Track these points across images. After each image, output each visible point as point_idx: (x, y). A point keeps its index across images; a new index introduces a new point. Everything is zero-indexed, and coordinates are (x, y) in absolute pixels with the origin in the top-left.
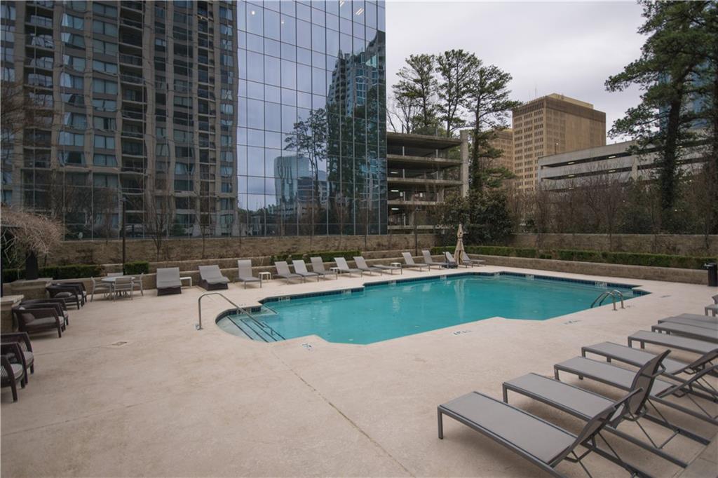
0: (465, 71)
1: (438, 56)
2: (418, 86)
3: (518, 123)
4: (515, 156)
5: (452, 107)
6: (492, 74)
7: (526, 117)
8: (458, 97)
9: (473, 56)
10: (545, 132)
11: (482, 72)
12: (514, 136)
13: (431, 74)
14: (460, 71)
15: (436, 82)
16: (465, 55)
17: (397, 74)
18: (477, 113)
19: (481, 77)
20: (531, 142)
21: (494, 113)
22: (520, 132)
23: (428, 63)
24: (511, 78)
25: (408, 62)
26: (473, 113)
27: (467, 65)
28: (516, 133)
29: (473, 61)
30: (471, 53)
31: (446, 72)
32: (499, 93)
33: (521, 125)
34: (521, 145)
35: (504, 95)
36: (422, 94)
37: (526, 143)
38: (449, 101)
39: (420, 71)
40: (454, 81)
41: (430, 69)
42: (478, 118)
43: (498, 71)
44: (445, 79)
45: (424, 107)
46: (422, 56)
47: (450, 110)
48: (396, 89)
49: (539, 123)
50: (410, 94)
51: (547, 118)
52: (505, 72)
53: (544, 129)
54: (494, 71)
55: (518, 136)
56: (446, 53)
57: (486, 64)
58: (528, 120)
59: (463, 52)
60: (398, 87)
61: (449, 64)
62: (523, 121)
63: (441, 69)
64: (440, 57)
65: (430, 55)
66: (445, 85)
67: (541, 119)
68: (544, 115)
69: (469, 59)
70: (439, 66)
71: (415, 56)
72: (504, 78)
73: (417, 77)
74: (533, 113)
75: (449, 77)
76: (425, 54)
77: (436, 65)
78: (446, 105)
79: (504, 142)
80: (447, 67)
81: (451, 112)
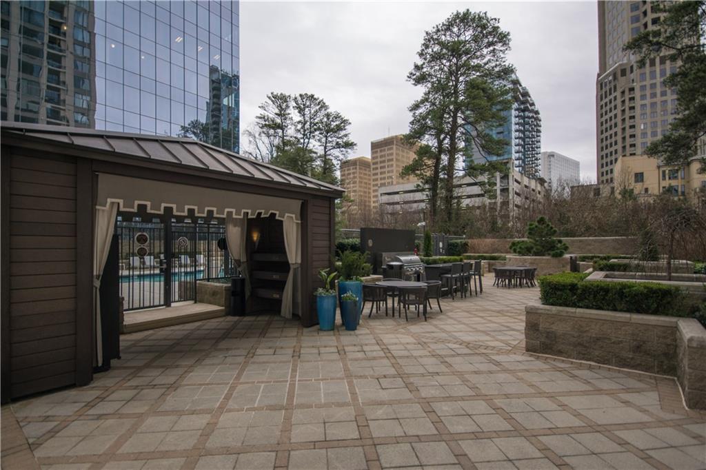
0: (316, 112)
1: (294, 96)
2: (278, 121)
3: (375, 155)
4: (372, 183)
5: (306, 140)
6: (336, 118)
7: (381, 151)
8: (310, 132)
9: (322, 100)
10: (394, 165)
11: (328, 115)
12: (372, 166)
13: (288, 111)
14: (312, 112)
15: (291, 119)
16: (315, 99)
17: (260, 107)
18: (325, 148)
19: (328, 119)
20: (385, 172)
21: (338, 149)
22: (376, 163)
23: (286, 101)
24: (350, 123)
25: (269, 98)
26: (323, 148)
27: (318, 107)
28: (373, 164)
29: (323, 106)
30: (321, 99)
31: (301, 111)
32: (343, 133)
33: (377, 157)
34: (377, 174)
35: (346, 135)
36: (281, 127)
37: (381, 173)
38: (304, 135)
39: (280, 107)
40: (307, 119)
41: (287, 107)
42: (326, 152)
43: (340, 116)
44: (301, 116)
45: (283, 138)
46: (281, 94)
47: (304, 143)
48: (258, 120)
49: (390, 157)
50: (271, 126)
51: (397, 154)
52: (345, 118)
53: (394, 163)
54: (337, 117)
55: (375, 166)
56: (301, 95)
57: (331, 110)
58: (383, 153)
59: (315, 97)
60: (260, 118)
61: (304, 105)
62: (379, 154)
63: (297, 108)
64: (296, 98)
65: (287, 94)
66: (299, 122)
67: (392, 154)
68: (394, 151)
69: (319, 103)
70: (296, 105)
71: (275, 93)
72: (345, 122)
73: (277, 111)
74: (386, 148)
75: (304, 115)
76: (283, 93)
77: (293, 104)
78: (302, 138)
79: (365, 170)
80: (302, 106)
81: (305, 145)
